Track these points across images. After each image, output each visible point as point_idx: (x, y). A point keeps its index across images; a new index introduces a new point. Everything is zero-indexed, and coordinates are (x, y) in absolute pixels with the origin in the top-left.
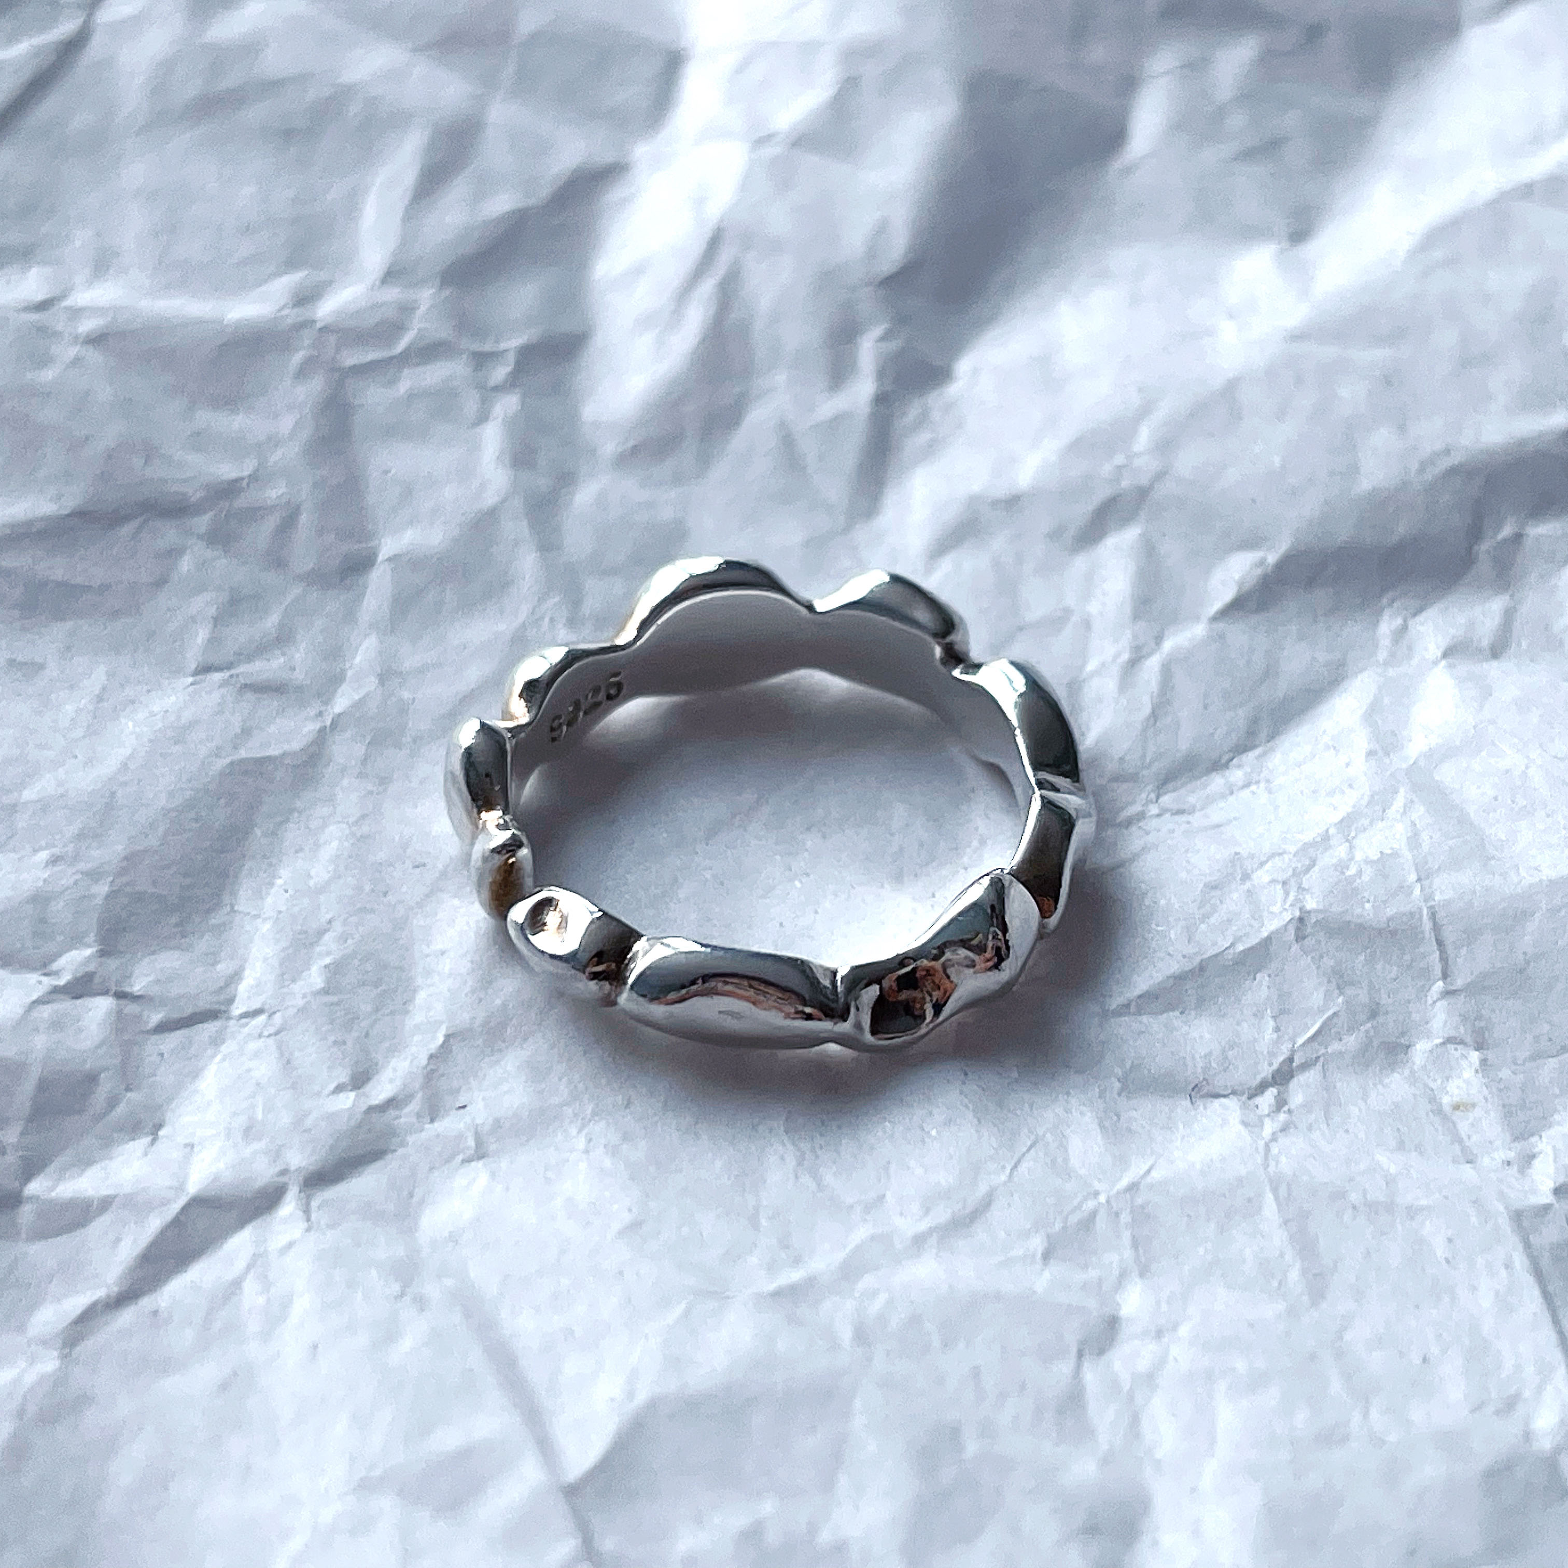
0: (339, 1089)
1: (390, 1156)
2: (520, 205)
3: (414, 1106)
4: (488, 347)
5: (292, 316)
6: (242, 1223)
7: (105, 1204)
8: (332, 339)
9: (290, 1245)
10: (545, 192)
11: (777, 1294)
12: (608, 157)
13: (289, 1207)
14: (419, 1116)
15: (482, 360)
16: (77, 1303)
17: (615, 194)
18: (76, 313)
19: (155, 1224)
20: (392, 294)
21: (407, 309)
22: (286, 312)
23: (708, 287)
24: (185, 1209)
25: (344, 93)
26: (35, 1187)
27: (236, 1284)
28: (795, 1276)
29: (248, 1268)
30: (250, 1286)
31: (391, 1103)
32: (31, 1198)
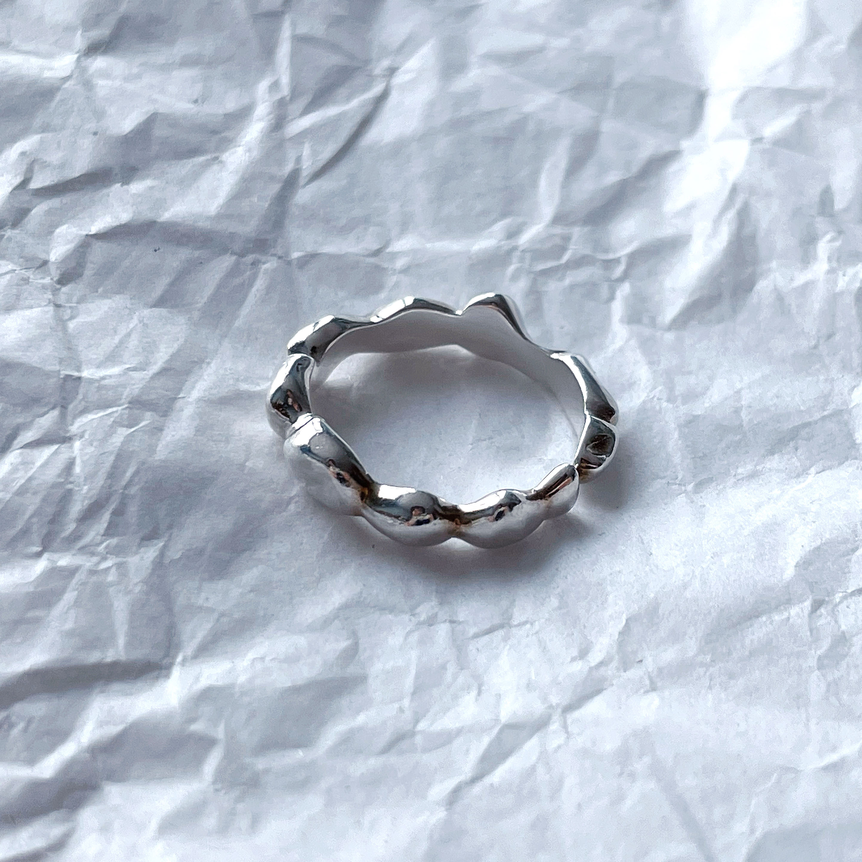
0: (573, 659)
1: (605, 691)
2: (622, 177)
3: (614, 664)
4: (611, 256)
5: (506, 245)
6: (531, 736)
7: (459, 732)
8: (528, 256)
9: (559, 747)
10: (635, 169)
11: (826, 769)
12: (667, 148)
13: (555, 726)
14: (618, 669)
15: (609, 264)
16: (451, 784)
17: (673, 168)
18: (394, 256)
19: (486, 740)
20: (558, 230)
21: (567, 239)
22: (503, 243)
23: (731, 214)
24: (501, 731)
25: (525, 119)
26: (422, 726)
27: (533, 768)
28: (833, 758)
29: (539, 759)
30: (541, 770)
31: (601, 664)
32: (420, 732)
